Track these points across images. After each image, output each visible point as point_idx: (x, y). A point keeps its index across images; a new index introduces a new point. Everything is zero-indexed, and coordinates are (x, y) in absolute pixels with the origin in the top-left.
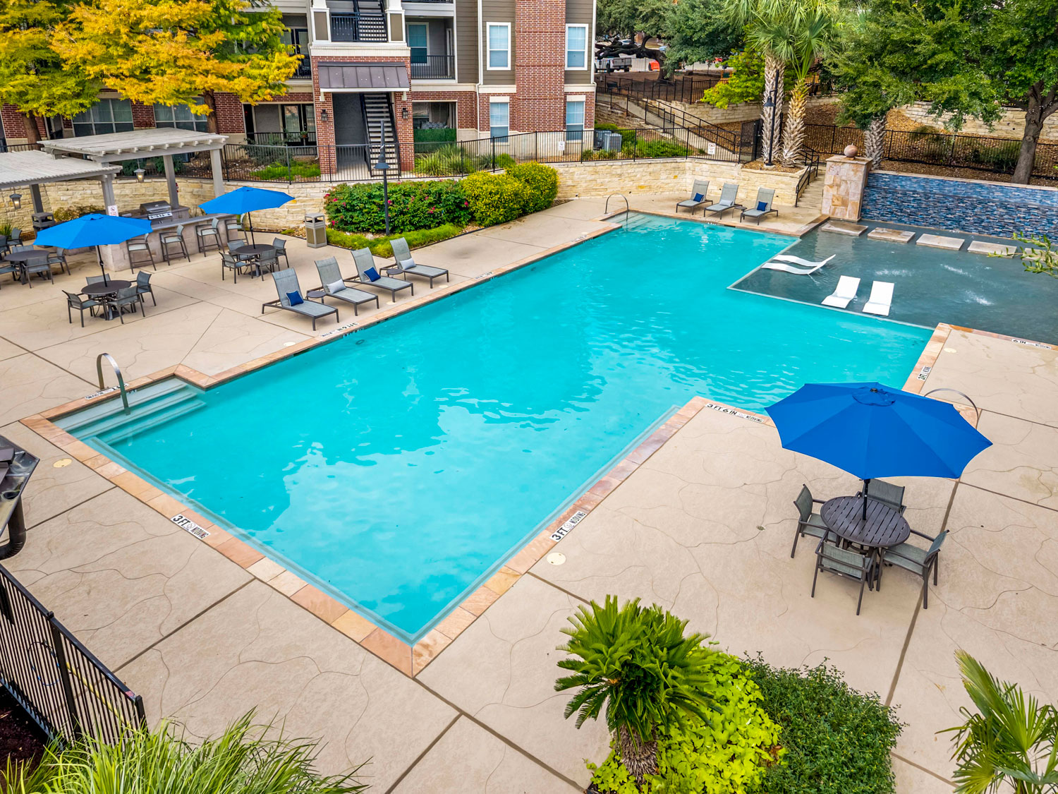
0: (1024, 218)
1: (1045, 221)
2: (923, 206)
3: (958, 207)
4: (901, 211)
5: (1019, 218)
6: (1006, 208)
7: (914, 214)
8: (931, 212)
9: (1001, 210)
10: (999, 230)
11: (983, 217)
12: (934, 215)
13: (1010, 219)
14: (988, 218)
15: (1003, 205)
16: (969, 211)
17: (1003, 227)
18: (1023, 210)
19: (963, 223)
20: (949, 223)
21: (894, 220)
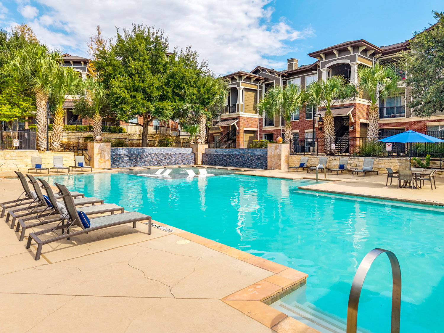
1: (168, 158)
2: (131, 158)
3: (143, 157)
5: (161, 158)
6: (157, 155)
7: (128, 162)
8: (134, 160)
9: (156, 156)
11: (151, 160)
14: (152, 160)
15: (156, 154)
16: (146, 158)
17: (157, 162)
18: (162, 155)
19: (145, 163)
20: (141, 164)
21: (122, 166)
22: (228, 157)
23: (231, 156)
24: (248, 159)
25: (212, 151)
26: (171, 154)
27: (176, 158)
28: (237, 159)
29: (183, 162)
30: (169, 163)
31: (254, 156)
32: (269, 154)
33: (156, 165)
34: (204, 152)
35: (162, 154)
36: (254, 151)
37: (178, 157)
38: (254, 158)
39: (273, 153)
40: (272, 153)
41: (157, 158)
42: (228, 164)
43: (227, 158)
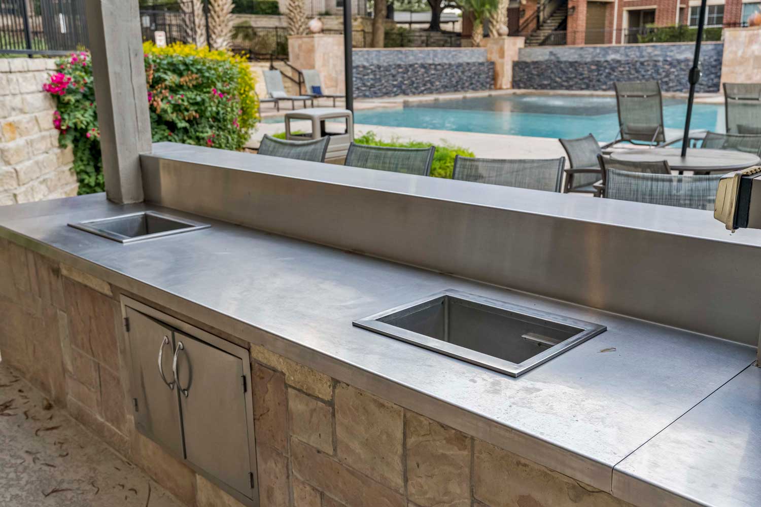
0: (434, 74)
1: (444, 74)
2: (378, 77)
3: (398, 73)
4: (365, 85)
5: (432, 74)
6: (425, 67)
7: (373, 86)
8: (383, 81)
9: (422, 70)
10: (423, 88)
11: (414, 79)
12: (386, 84)
13: (427, 77)
14: (417, 79)
15: (423, 66)
16: (405, 75)
17: (425, 85)
18: (433, 67)
20: (394, 89)
21: (361, 96)
22: (593, 67)
23: (605, 64)
24: (657, 72)
25: (541, 54)
26: (450, 65)
27: (460, 74)
28: (621, 72)
29: (472, 84)
30: (446, 87)
31: (675, 63)
32: (727, 57)
33: (422, 92)
34: (516, 59)
35: (433, 64)
36: (672, 51)
37: (463, 72)
38: (675, 67)
39: (740, 53)
40: (735, 53)
41: (425, 75)
42: (594, 86)
43: (591, 71)
